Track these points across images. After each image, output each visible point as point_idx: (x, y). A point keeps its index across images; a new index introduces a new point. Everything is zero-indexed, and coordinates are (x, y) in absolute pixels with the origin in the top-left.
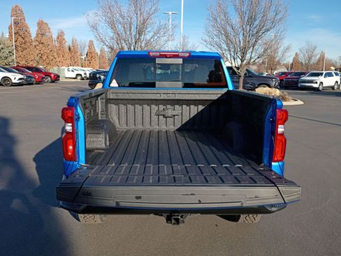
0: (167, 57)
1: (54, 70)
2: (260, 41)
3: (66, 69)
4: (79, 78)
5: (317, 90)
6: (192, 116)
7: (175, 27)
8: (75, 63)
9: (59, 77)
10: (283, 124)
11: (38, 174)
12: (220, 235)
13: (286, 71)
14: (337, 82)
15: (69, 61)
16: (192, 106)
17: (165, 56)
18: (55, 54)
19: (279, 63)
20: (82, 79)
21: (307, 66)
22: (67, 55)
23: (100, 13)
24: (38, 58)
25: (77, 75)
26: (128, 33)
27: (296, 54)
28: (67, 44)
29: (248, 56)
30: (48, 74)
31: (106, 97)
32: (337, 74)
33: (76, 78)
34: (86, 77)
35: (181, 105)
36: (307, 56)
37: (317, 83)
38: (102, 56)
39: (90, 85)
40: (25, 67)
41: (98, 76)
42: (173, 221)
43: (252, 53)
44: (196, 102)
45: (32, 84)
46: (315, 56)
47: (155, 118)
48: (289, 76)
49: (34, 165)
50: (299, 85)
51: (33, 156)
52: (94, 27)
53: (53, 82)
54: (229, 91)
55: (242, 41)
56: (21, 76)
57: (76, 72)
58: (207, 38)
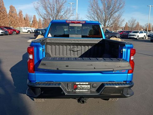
0: (75, 23)
1: (17, 28)
2: (112, 17)
3: (23, 28)
4: (29, 32)
5: (136, 39)
6: (86, 51)
7: (74, 10)
8: (27, 26)
9: (20, 31)
10: (133, 55)
11: (13, 78)
12: (100, 107)
13: (122, 30)
14: (145, 36)
15: (24, 25)
16: (86, 46)
17: (74, 23)
18: (18, 21)
19: (119, 27)
20: (31, 33)
21: (132, 28)
22: (24, 22)
23: (40, 2)
24: (10, 23)
25: (28, 31)
26: (53, 12)
27: (127, 23)
28: (23, 17)
29: (107, 24)
30: (15, 30)
31: (46, 42)
32: (145, 32)
33: (28, 32)
34: (32, 32)
35: (81, 46)
36: (131, 24)
37: (136, 36)
38: (40, 23)
39: (35, 36)
40: (4, 27)
41: (38, 31)
42: (81, 102)
43: (108, 22)
44: (88, 45)
45: (7, 35)
46: (135, 24)
47: (69, 52)
48: (124, 33)
49: (10, 73)
50: (128, 37)
51: (10, 69)
52: (37, 9)
53: (17, 34)
54: (103, 39)
55: (104, 17)
56: (2, 31)
57: (28, 30)
58: (89, 15)
